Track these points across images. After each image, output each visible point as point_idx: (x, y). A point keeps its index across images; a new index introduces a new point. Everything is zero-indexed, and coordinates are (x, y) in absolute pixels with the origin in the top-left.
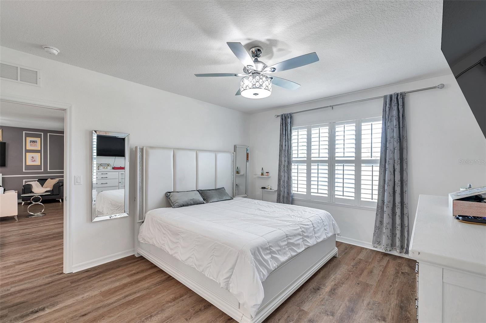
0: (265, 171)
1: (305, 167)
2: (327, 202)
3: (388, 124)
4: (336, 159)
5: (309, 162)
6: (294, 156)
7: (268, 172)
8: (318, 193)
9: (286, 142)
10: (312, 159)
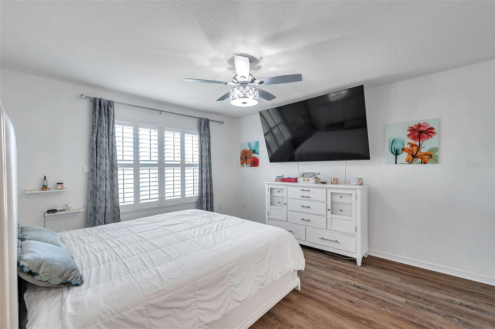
0: (51, 183)
1: (132, 172)
2: (157, 206)
3: (202, 139)
4: (165, 163)
5: (137, 165)
6: (119, 158)
7: (62, 183)
8: (150, 199)
9: (107, 139)
10: (141, 162)
